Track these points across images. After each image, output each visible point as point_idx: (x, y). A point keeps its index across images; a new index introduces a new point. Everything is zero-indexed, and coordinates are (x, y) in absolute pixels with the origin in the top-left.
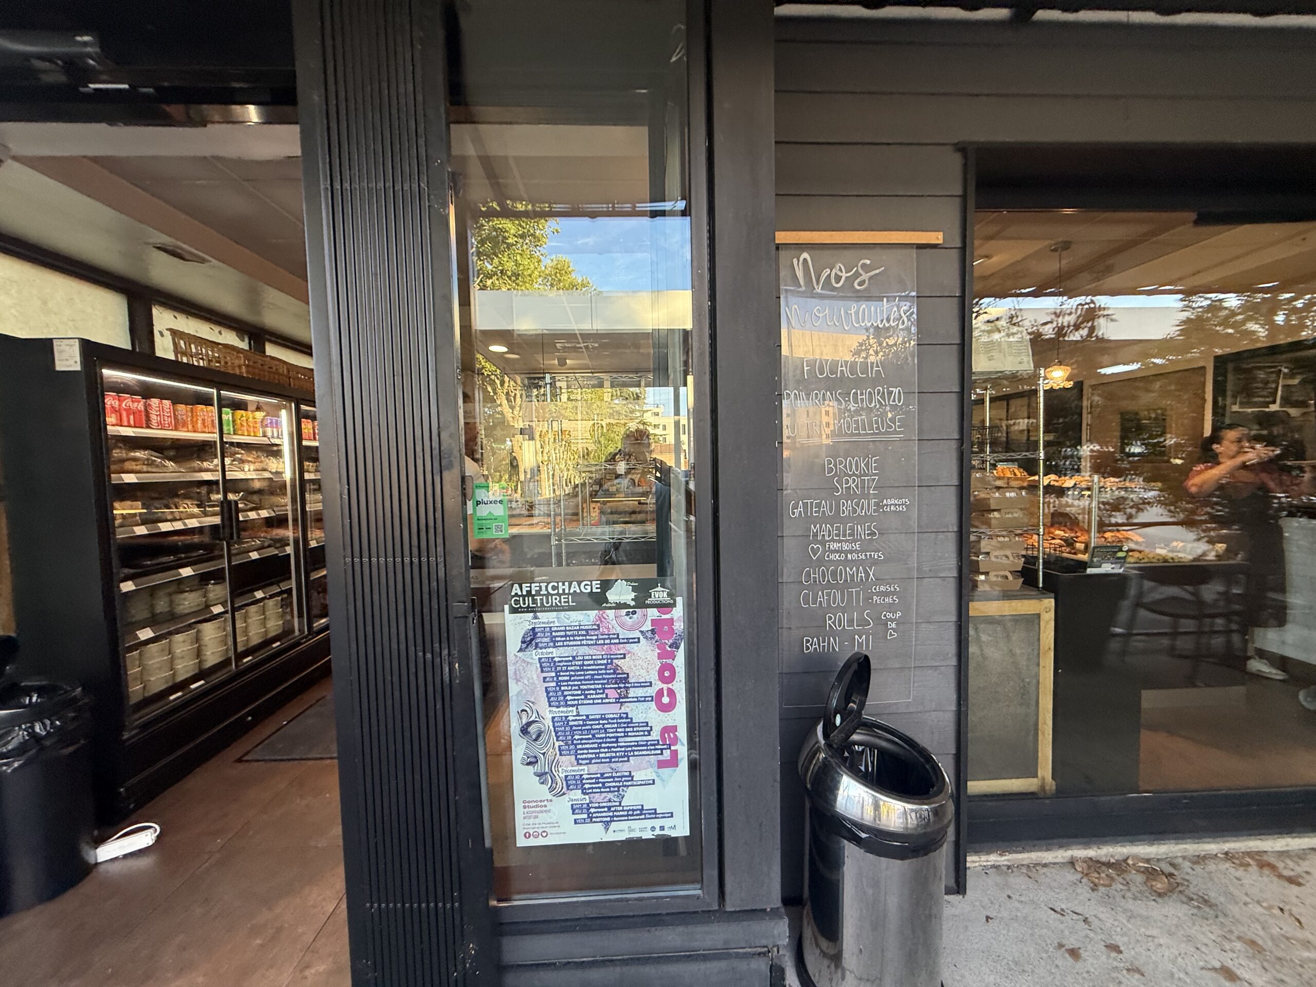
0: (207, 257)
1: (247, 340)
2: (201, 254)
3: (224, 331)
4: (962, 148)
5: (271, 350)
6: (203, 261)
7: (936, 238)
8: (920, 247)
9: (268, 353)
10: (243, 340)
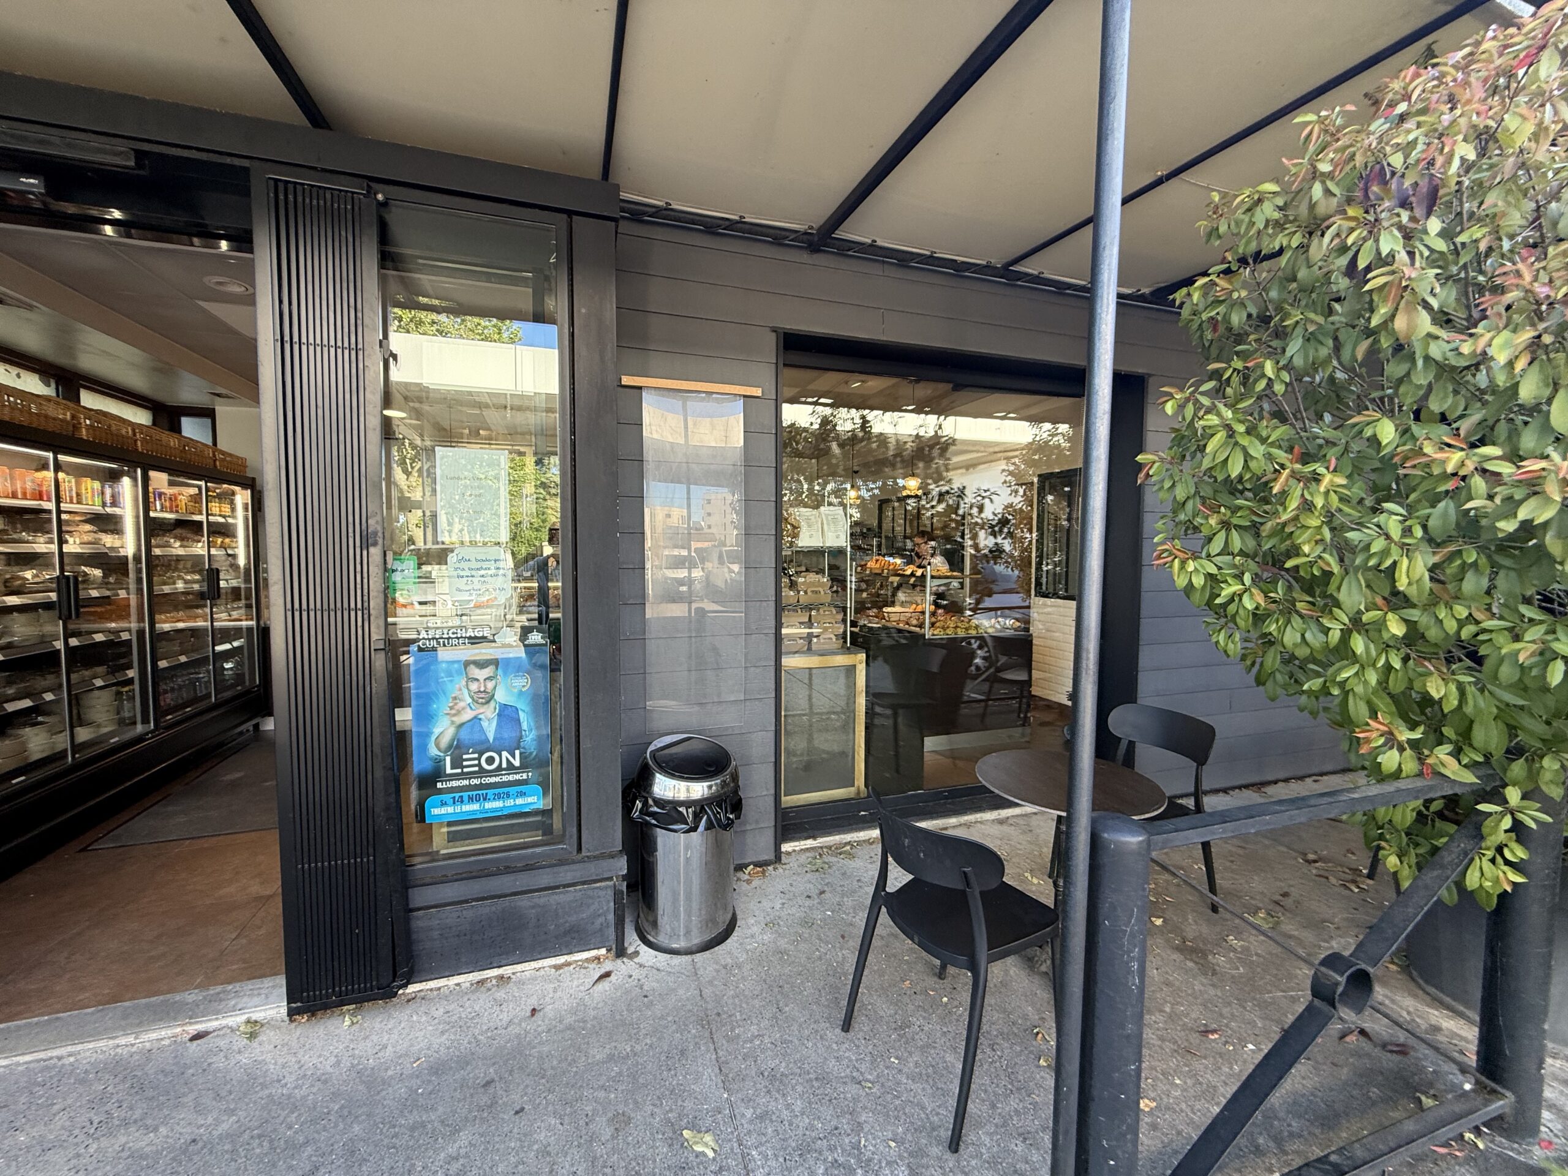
0: (35, 303)
1: (53, 385)
2: (27, 300)
3: (23, 373)
4: (774, 330)
5: (89, 400)
6: (30, 308)
7: (758, 392)
8: (745, 396)
9: (82, 404)
10: (49, 385)
